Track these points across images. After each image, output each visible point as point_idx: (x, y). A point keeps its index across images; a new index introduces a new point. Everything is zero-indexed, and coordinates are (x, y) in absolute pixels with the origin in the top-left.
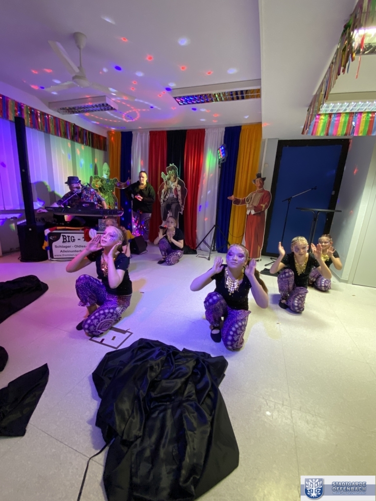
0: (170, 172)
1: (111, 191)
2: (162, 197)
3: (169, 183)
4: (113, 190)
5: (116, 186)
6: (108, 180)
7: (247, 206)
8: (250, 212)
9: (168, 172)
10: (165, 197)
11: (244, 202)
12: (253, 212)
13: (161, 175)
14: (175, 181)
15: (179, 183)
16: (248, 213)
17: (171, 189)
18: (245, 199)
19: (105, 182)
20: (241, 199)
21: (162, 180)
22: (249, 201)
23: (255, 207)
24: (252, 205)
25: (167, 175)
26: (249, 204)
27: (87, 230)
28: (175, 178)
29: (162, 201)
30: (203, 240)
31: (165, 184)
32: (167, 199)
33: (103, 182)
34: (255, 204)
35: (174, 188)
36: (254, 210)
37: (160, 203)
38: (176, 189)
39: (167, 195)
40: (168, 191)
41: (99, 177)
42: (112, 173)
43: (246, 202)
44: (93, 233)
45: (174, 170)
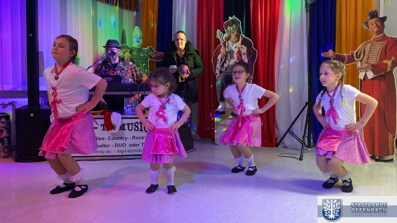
0: (229, 28)
1: (144, 64)
2: (218, 66)
3: (228, 44)
4: (147, 63)
5: (151, 57)
6: (139, 50)
7: (359, 65)
8: (366, 74)
9: (226, 29)
10: (223, 65)
11: (351, 59)
12: (371, 75)
13: (216, 34)
14: (238, 40)
15: (244, 42)
16: (361, 76)
17: (231, 52)
18: (352, 54)
19: (135, 53)
20: (345, 54)
21: (217, 41)
22: (362, 56)
23: (373, 66)
24: (367, 62)
25: (224, 33)
26: (361, 61)
27: (107, 113)
28: (238, 36)
29: (217, 72)
30: (289, 131)
31: (223, 47)
32: (226, 69)
33: (133, 53)
34: (374, 61)
35: (236, 50)
36: (372, 70)
37: (214, 75)
38: (239, 52)
39: (225, 62)
40: (226, 56)
41: (127, 46)
42: (146, 40)
43: (356, 59)
44: (116, 118)
45: (236, 24)
